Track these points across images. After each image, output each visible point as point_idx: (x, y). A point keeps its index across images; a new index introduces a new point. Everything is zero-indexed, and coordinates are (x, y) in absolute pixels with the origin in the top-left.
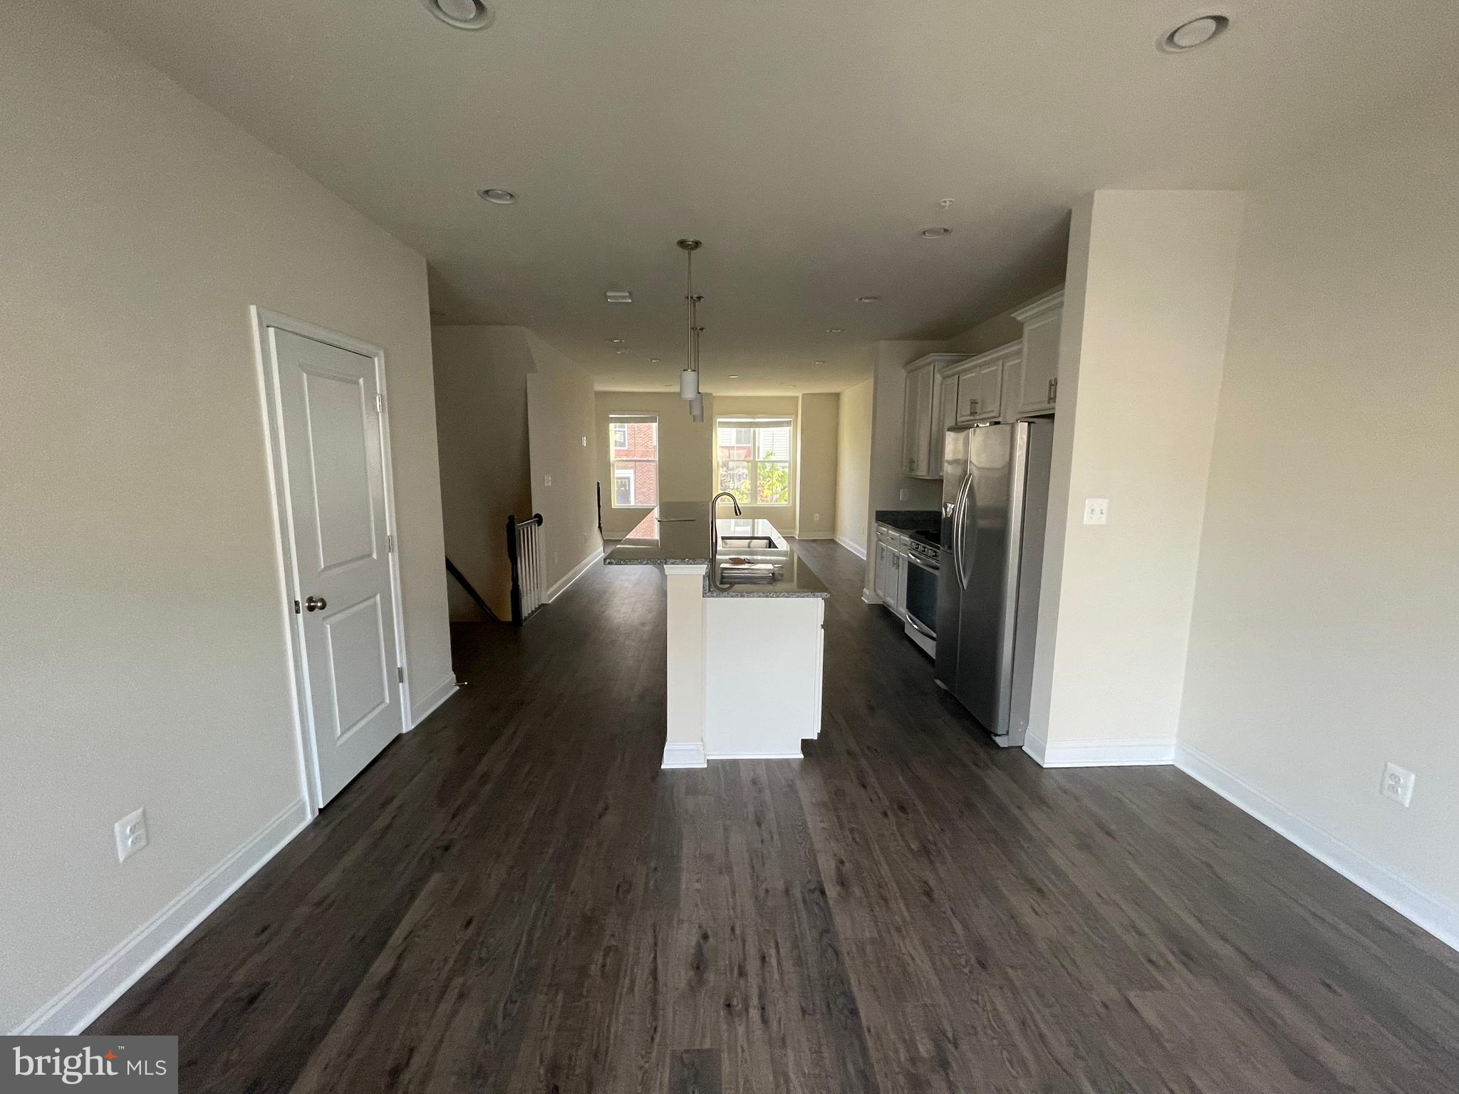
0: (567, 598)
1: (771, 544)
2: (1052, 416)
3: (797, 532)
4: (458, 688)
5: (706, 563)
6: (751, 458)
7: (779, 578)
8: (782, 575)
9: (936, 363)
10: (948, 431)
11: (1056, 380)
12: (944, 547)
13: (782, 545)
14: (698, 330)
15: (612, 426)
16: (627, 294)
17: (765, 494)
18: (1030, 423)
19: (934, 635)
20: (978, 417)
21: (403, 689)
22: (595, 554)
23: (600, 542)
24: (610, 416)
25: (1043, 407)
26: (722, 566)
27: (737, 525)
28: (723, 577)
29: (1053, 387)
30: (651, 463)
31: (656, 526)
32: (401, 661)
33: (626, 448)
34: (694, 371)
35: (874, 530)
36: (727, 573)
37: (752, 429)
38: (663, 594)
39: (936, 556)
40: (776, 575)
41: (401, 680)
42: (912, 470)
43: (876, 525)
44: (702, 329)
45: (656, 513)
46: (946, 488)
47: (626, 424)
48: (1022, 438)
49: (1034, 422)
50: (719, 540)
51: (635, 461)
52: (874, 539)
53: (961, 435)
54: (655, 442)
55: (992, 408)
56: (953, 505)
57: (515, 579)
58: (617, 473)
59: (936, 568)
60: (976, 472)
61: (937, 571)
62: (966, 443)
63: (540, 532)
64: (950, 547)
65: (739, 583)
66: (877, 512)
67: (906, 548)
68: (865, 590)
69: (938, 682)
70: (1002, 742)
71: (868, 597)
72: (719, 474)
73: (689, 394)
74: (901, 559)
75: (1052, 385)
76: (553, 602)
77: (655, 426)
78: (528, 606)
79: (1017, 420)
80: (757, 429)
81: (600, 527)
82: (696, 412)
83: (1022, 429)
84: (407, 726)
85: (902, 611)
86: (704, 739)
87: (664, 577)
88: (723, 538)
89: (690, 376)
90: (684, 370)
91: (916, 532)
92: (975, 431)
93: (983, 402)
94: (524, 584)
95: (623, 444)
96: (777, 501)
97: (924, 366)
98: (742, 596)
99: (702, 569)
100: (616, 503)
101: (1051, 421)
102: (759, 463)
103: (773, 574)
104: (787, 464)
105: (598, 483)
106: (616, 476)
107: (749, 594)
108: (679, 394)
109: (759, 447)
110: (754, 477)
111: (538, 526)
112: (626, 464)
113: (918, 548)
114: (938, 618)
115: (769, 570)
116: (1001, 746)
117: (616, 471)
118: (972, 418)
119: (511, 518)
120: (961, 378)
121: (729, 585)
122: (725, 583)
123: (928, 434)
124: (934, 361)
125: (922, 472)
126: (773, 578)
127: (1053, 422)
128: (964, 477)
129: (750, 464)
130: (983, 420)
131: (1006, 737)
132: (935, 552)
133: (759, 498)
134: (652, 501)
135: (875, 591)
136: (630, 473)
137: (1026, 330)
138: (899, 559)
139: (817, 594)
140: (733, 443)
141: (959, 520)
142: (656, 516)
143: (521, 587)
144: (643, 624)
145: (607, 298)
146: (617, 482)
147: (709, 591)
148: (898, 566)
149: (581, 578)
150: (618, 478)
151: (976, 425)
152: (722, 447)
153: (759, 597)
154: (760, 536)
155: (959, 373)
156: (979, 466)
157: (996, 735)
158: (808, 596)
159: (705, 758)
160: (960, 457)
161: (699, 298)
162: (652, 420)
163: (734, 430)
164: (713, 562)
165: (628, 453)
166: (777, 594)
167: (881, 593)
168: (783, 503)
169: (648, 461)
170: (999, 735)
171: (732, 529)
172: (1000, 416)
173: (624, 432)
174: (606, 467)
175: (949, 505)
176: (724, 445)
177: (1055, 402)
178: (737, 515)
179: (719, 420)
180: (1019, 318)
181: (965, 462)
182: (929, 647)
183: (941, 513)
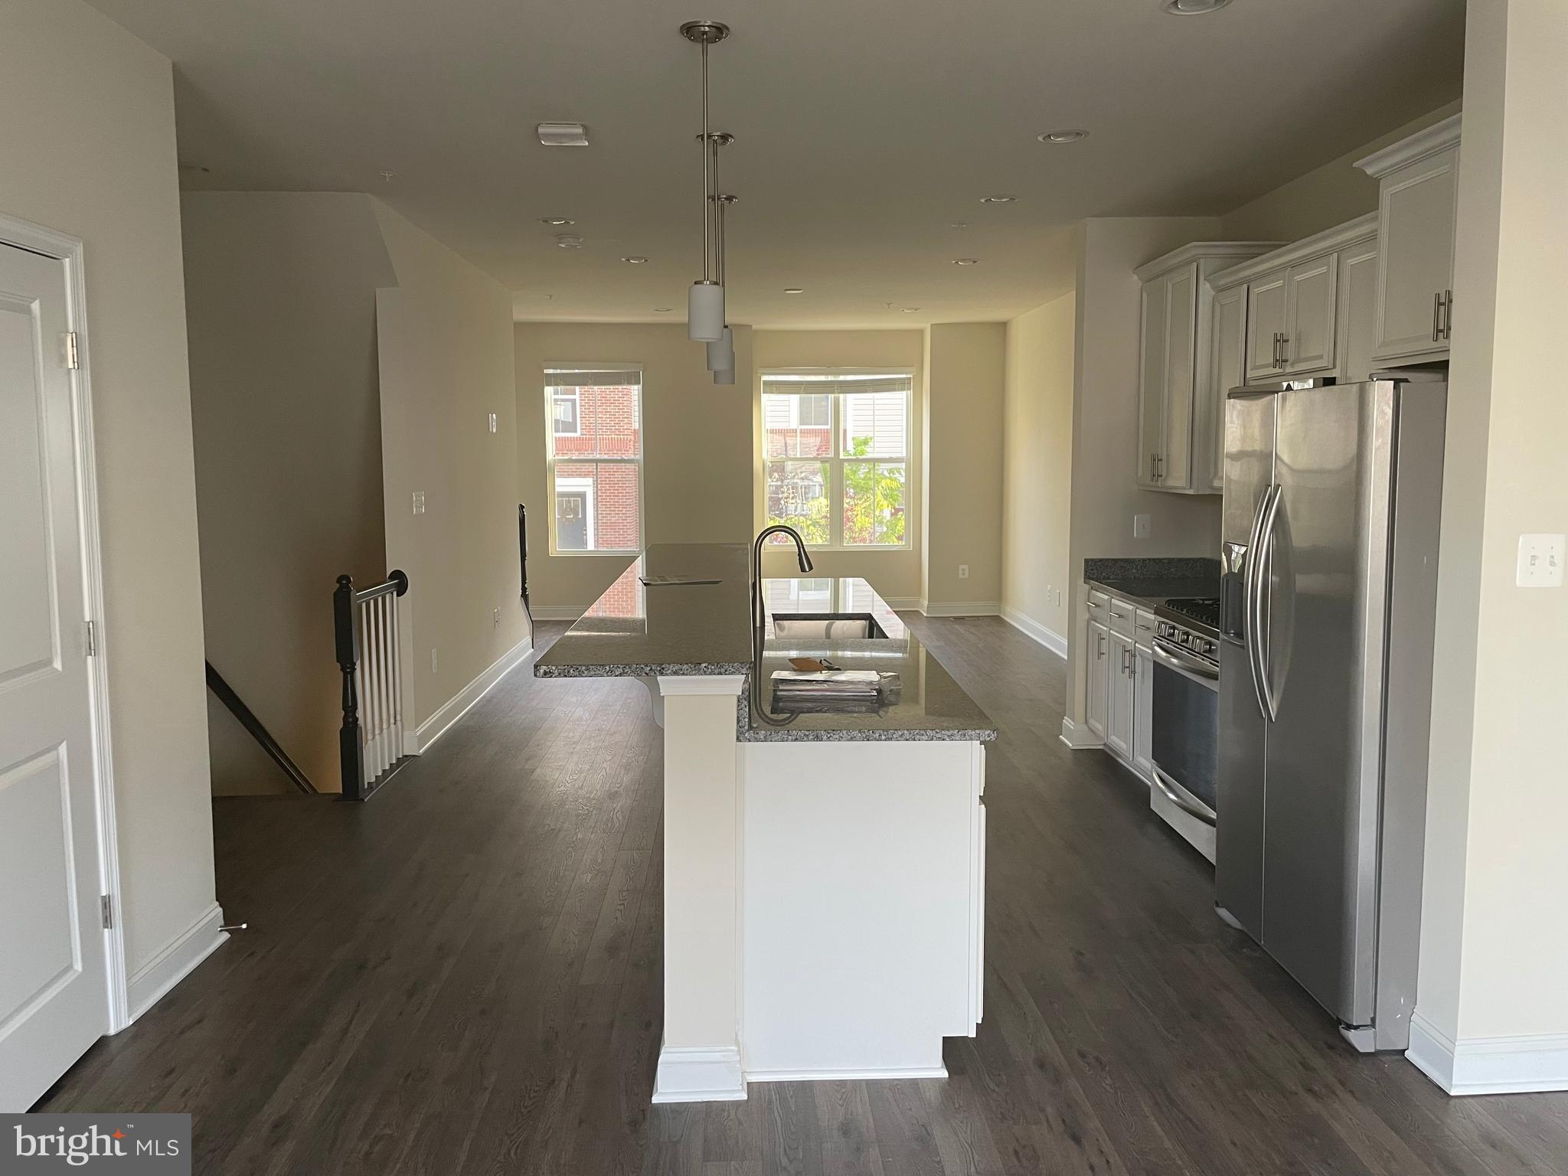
0: (455, 744)
1: (873, 630)
2: (1442, 367)
3: (926, 603)
4: (226, 936)
5: (744, 671)
6: (831, 455)
7: (892, 698)
8: (898, 693)
9: (1202, 261)
10: (1229, 397)
11: (1449, 293)
12: (1227, 633)
13: (894, 627)
14: (722, 200)
15: (549, 391)
16: (580, 130)
17: (859, 525)
18: (1397, 382)
19: (1213, 815)
20: (1289, 370)
21: (112, 941)
22: (514, 650)
23: (525, 627)
24: (546, 371)
25: (1424, 348)
26: (775, 675)
27: (801, 588)
28: (776, 699)
29: (1442, 308)
30: (628, 466)
31: (640, 590)
32: (108, 883)
33: (578, 434)
34: (716, 283)
35: (1081, 597)
36: (784, 691)
37: (831, 396)
38: (653, 736)
39: (1210, 651)
40: (887, 693)
41: (108, 922)
42: (1156, 476)
43: (1087, 587)
44: (729, 198)
45: (639, 567)
46: (1228, 510)
47: (577, 388)
48: (1383, 413)
49: (1406, 381)
50: (769, 620)
51: (597, 461)
52: (1083, 616)
53: (1257, 405)
54: (636, 423)
55: (1318, 351)
56: (1244, 549)
57: (350, 706)
58: (562, 484)
59: (1214, 677)
60: (1288, 480)
61: (1213, 682)
62: (1268, 423)
63: (402, 610)
64: (1240, 635)
65: (810, 711)
66: (1086, 561)
67: (1149, 635)
68: (1067, 721)
69: (1223, 912)
70: (1362, 1041)
71: (1073, 735)
72: (765, 487)
73: (707, 330)
74: (1138, 658)
75: (1440, 304)
76: (425, 752)
77: (635, 390)
78: (375, 761)
79: (1371, 377)
80: (842, 396)
81: (524, 595)
82: (721, 364)
83: (1382, 396)
84: (118, 1019)
85: (1142, 764)
86: (740, 1039)
87: (657, 700)
88: (777, 617)
89: (707, 293)
90: (696, 283)
91: (1169, 602)
92: (1284, 399)
93: (1299, 339)
94: (366, 714)
95: (570, 427)
96: (881, 541)
97: (1178, 267)
98: (818, 738)
99: (734, 684)
100: (557, 547)
101: (1440, 376)
102: (846, 464)
103: (879, 691)
104: (903, 465)
105: (522, 507)
106: (558, 489)
107: (831, 733)
108: (687, 327)
109: (845, 431)
110: (836, 493)
111: (398, 595)
112: (577, 466)
113: (1173, 635)
114: (1219, 781)
115: (871, 683)
116: (1361, 1051)
117: (559, 481)
118: (1278, 370)
119: (343, 581)
120: (1254, 291)
121: (789, 715)
122: (782, 711)
123: (1188, 401)
124: (1195, 259)
125: (1178, 480)
126: (879, 700)
127: (1446, 379)
128: (1264, 491)
129: (827, 465)
130: (1300, 375)
131: (1371, 1032)
132: (1210, 644)
133: (847, 535)
134: (630, 541)
135: (1086, 722)
136: (584, 485)
137: (1386, 194)
138: (1135, 656)
139: (970, 732)
140: (794, 423)
141: (1256, 579)
142: (640, 576)
143: (361, 722)
144: (613, 796)
145: (538, 137)
146: (561, 504)
147: (751, 728)
148: (1134, 672)
149: (488, 700)
150: (562, 495)
151: (1285, 385)
152: (772, 432)
153: (852, 739)
154: (850, 611)
155: (1248, 282)
156: (1296, 467)
157: (1349, 1027)
158: (951, 738)
159: (743, 1078)
160: (1257, 446)
161: (725, 137)
162: (632, 379)
163: (795, 399)
164: (756, 668)
165: (580, 444)
166: (888, 733)
167: (1099, 727)
168: (893, 543)
169: (622, 461)
170: (1356, 1028)
171: (793, 597)
172: (1334, 367)
173: (574, 401)
174: (539, 473)
175: (1236, 548)
176: (777, 426)
177: (1447, 337)
178: (803, 570)
179: (765, 378)
180: (1369, 171)
181: (1266, 457)
182: (1202, 838)
183: (1220, 562)
